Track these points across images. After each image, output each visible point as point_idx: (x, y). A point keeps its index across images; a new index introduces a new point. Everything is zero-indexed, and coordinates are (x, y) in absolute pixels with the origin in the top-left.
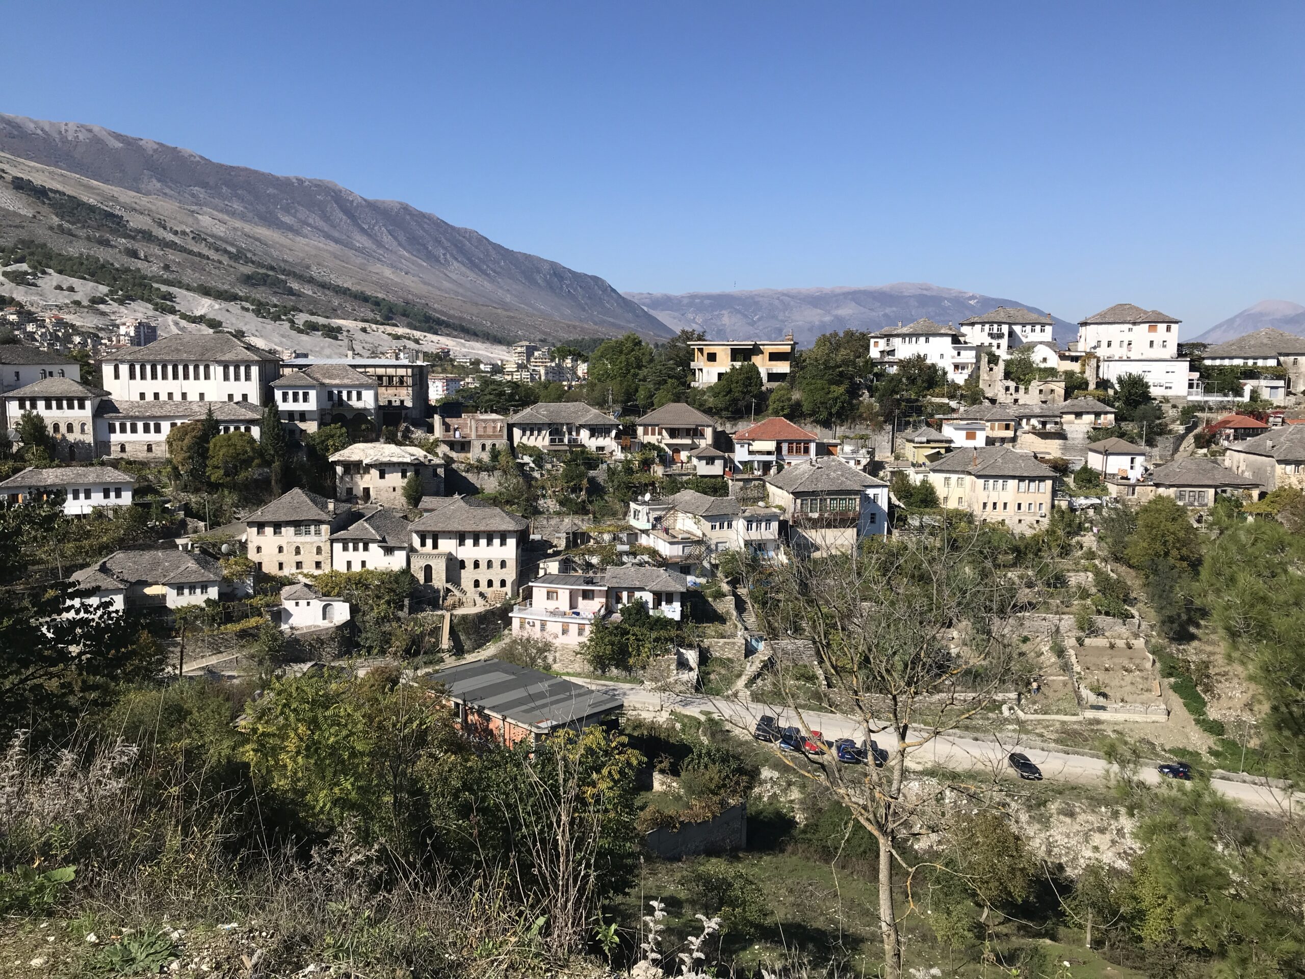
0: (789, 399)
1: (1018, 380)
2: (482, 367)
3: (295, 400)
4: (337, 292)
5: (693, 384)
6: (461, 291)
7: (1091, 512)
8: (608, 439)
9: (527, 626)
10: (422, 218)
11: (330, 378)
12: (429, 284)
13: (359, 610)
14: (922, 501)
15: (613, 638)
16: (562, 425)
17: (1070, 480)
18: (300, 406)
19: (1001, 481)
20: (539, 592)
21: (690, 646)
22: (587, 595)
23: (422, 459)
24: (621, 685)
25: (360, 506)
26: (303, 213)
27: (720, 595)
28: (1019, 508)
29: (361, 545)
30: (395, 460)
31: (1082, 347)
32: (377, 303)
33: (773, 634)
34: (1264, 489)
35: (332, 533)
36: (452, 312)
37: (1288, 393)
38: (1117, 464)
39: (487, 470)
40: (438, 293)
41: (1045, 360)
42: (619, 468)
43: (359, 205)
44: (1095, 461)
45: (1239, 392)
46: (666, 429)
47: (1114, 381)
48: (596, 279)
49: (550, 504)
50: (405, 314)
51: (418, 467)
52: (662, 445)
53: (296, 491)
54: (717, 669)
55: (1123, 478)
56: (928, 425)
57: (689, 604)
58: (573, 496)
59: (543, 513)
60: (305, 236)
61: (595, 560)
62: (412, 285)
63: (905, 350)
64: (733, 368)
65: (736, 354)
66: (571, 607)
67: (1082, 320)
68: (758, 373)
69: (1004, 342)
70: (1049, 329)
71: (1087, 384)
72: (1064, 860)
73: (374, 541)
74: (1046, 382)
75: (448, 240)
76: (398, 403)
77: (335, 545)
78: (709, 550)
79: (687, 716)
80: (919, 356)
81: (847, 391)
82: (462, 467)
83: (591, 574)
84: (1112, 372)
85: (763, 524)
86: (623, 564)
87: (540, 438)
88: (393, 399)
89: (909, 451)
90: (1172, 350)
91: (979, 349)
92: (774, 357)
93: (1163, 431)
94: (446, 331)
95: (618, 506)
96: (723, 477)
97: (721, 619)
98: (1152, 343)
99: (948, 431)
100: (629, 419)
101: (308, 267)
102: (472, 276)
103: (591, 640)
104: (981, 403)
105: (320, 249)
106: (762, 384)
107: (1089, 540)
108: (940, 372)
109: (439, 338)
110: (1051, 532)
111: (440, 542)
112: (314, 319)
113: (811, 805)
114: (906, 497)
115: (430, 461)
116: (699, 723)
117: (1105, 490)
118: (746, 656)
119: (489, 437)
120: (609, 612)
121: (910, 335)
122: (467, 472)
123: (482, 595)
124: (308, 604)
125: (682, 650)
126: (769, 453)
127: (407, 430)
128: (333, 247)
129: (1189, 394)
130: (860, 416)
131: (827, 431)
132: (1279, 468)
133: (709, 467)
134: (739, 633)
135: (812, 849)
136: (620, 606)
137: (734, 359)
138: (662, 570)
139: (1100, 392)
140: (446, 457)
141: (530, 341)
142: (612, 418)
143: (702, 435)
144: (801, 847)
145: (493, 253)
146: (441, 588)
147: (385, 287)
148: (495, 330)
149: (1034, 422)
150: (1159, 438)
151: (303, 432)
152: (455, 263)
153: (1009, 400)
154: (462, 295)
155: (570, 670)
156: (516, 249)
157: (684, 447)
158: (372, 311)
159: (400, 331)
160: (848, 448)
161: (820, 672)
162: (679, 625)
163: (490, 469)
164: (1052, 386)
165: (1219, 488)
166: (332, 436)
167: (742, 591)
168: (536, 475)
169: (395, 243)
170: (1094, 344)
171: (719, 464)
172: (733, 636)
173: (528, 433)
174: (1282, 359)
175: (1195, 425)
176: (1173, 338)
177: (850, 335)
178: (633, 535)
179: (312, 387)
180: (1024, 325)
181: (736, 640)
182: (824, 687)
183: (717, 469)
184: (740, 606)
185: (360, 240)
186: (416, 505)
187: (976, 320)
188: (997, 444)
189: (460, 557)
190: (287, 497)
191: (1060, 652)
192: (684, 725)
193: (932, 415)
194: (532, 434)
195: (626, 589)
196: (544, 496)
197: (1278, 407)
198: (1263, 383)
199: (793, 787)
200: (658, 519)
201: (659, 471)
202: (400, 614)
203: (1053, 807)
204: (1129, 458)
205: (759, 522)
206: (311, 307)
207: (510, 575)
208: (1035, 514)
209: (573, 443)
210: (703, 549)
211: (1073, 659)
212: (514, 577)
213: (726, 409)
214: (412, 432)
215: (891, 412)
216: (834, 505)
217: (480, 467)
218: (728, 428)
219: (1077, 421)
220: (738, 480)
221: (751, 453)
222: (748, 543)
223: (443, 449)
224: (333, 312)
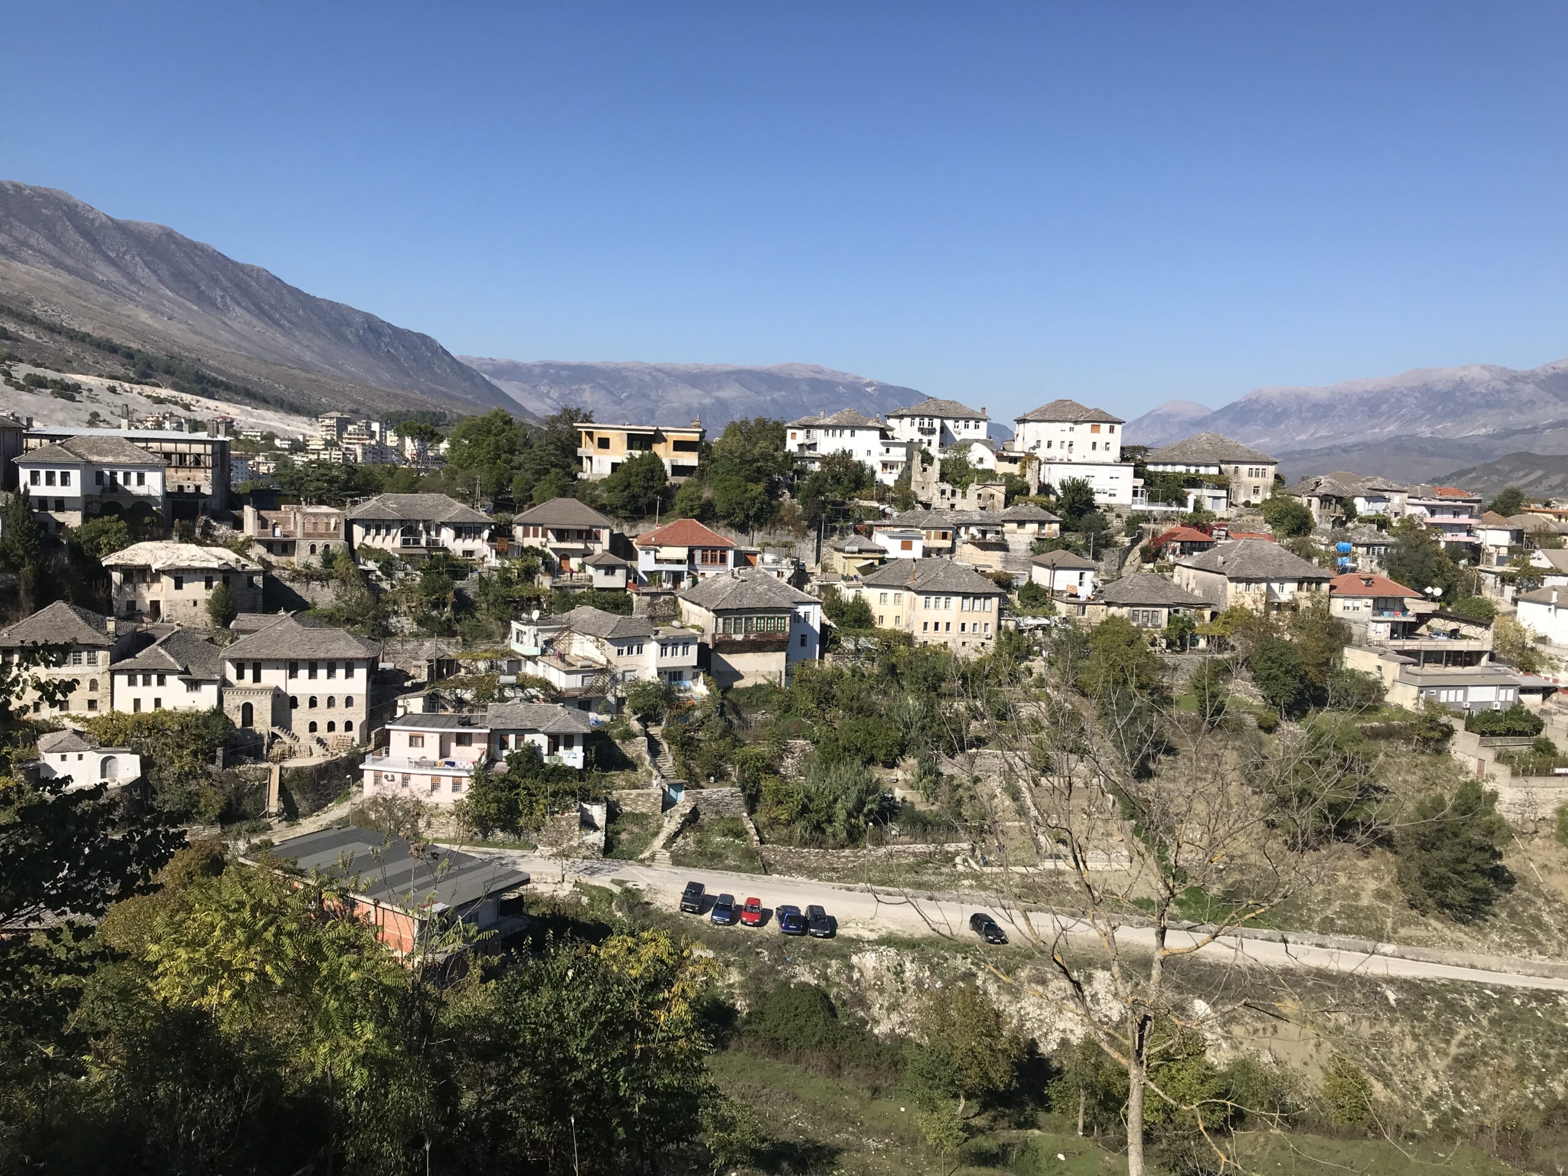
0: (700, 498)
1: (954, 483)
2: (277, 442)
3: (50, 481)
4: (71, 338)
5: (580, 475)
6: (245, 344)
7: (1039, 633)
8: (478, 542)
9: (384, 780)
10: (192, 248)
11: (99, 454)
12: (201, 334)
13: (154, 765)
14: (855, 621)
15: (499, 794)
16: (418, 522)
17: (1014, 597)
18: (57, 491)
19: (943, 598)
20: (399, 737)
21: (596, 801)
22: (463, 740)
23: (233, 564)
24: (509, 852)
25: (147, 625)
26: (21, 230)
27: (629, 735)
28: (963, 629)
29: (154, 678)
30: (197, 564)
31: (1019, 447)
32: (129, 355)
33: (693, 782)
34: (1215, 609)
35: (113, 662)
36: (233, 371)
37: (1231, 505)
38: (1065, 580)
39: (320, 578)
40: (214, 346)
41: (981, 460)
42: (495, 578)
43: (103, 226)
44: (1041, 576)
45: (1182, 502)
46: (552, 530)
47: (1057, 486)
48: (423, 338)
49: (406, 624)
50: (169, 371)
51: (227, 574)
52: (547, 550)
53: (59, 605)
54: (629, 827)
55: (1072, 595)
56: (857, 532)
57: (593, 748)
58: (434, 613)
59: (395, 634)
60: (24, 262)
61: (468, 696)
62: (179, 333)
63: (828, 444)
64: (632, 458)
65: (633, 441)
66: (442, 756)
67: (1020, 416)
68: (662, 465)
69: (936, 439)
70: (983, 425)
71: (1028, 489)
72: (1037, 1034)
73: (172, 672)
74: (985, 486)
75: (230, 280)
76: (192, 490)
77: (117, 677)
78: (614, 679)
79: (595, 887)
80: (844, 451)
81: (767, 491)
82: (286, 574)
83: (465, 712)
84: (1055, 476)
85: (680, 648)
86: (508, 699)
87: (389, 538)
88: (185, 484)
89: (838, 561)
90: (1115, 454)
91: (910, 445)
92: (679, 446)
93: (1108, 543)
94: (225, 395)
95: (494, 626)
96: (625, 590)
97: (629, 765)
98: (1094, 444)
99: (880, 539)
100: (504, 516)
101: (29, 303)
102: (260, 326)
103: (470, 797)
104: (913, 508)
105: (46, 280)
106: (666, 479)
107: (1038, 665)
108: (867, 471)
109: (217, 403)
110: (997, 655)
111: (264, 673)
112: (40, 372)
113: (754, 986)
114: (837, 616)
115: (244, 566)
116: (612, 895)
117: (1053, 608)
118: (664, 810)
119: (321, 536)
120: (492, 760)
121: (834, 427)
122: (293, 581)
123: (320, 741)
124: (80, 757)
125: (585, 806)
126: (679, 562)
127: (207, 525)
128: (65, 278)
129: (1134, 502)
130: (781, 519)
131: (742, 536)
132: (1231, 586)
133: (609, 577)
134: (655, 783)
135: (759, 1043)
136: (505, 753)
137: (630, 447)
138: (559, 706)
139: (1043, 498)
140: (262, 561)
141: (343, 412)
142: (482, 515)
143: (597, 539)
144: (746, 1041)
145: (288, 298)
146: (264, 732)
147: (142, 334)
148: (290, 395)
149: (973, 530)
150: (1104, 551)
151: (61, 525)
152: (237, 309)
153: (946, 505)
154: (246, 350)
155: (440, 836)
156: (319, 294)
157: (575, 553)
158: (123, 365)
159: (164, 393)
160: (769, 558)
161: (750, 826)
162: (581, 774)
163: (323, 578)
164: (991, 490)
165: (1173, 607)
166: (106, 532)
167: (655, 731)
168: (385, 585)
169: (154, 279)
170: (1033, 444)
171: (620, 574)
172: (647, 785)
173: (373, 532)
174: (1223, 466)
175: (1140, 538)
176: (1117, 439)
177: (762, 423)
178: (516, 663)
179: (75, 466)
180: (957, 420)
181: (651, 791)
182: (756, 844)
183: (618, 580)
184: (654, 748)
185: (104, 271)
186: (226, 625)
187: (905, 412)
188: (934, 556)
189: (291, 692)
190: (45, 613)
191: (1016, 796)
192: (592, 899)
193: (860, 521)
194: (378, 533)
195: (513, 731)
196: (396, 613)
197: (1221, 519)
198: (1206, 492)
199: (731, 969)
200: (549, 643)
201: (545, 582)
202: (211, 768)
203: (1023, 974)
204: (1078, 573)
205: (675, 645)
206: (34, 356)
207: (359, 714)
208: (979, 635)
209: (433, 545)
210: (607, 679)
211: (1029, 802)
212: (363, 717)
213: (623, 507)
214: (215, 528)
215: (816, 515)
216: (759, 624)
217: (308, 575)
218: (626, 530)
219: (1020, 531)
220: (644, 594)
221: (658, 561)
222: (661, 672)
223: (258, 551)
224: (67, 365)
